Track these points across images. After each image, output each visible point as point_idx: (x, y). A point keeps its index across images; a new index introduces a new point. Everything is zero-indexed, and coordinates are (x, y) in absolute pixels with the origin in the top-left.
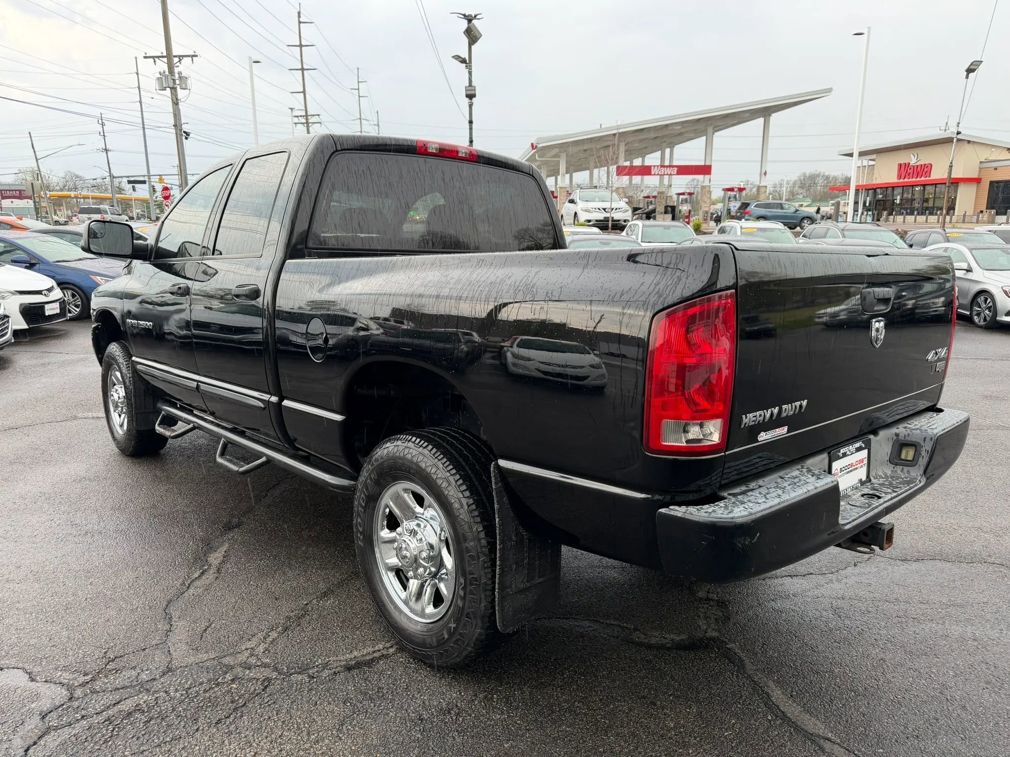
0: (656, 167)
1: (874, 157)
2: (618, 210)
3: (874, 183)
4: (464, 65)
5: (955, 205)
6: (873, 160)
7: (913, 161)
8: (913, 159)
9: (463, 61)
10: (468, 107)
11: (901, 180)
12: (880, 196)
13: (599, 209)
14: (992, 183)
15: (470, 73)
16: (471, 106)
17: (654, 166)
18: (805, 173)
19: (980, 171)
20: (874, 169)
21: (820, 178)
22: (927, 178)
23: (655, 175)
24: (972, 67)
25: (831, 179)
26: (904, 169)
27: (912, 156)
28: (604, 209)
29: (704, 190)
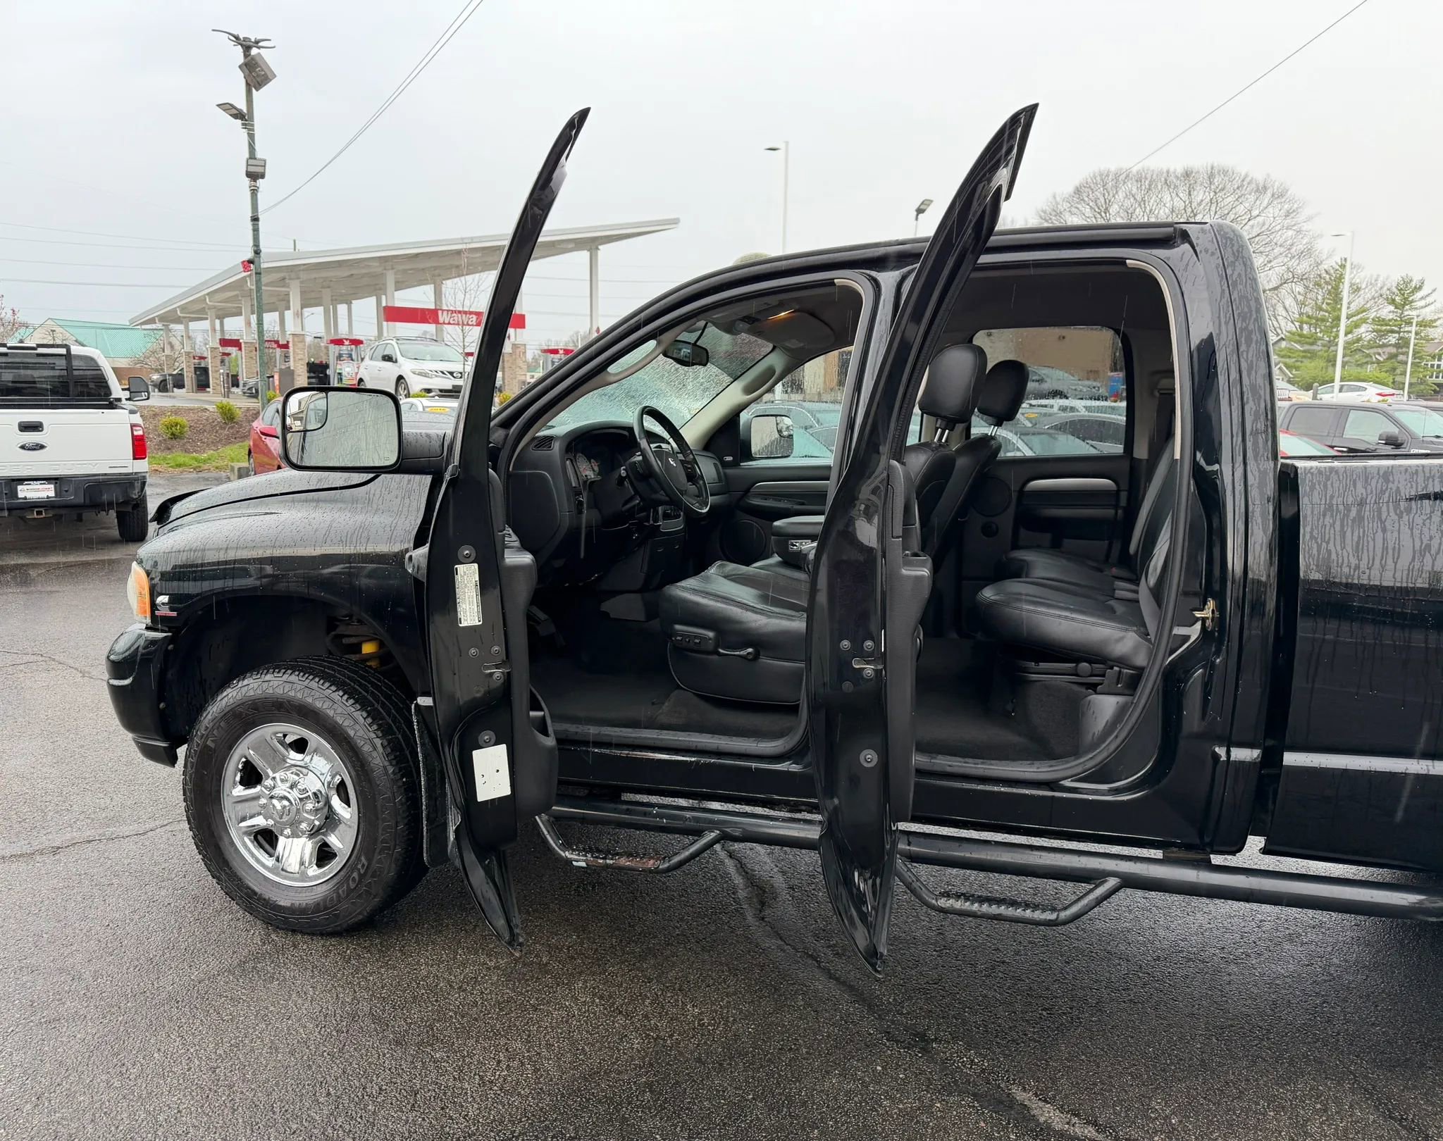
4: (239, 122)
9: (238, 115)
10: (249, 194)
13: (443, 373)
15: (251, 137)
16: (254, 192)
17: (444, 310)
23: (444, 323)
24: (922, 207)
28: (451, 373)
29: (518, 351)
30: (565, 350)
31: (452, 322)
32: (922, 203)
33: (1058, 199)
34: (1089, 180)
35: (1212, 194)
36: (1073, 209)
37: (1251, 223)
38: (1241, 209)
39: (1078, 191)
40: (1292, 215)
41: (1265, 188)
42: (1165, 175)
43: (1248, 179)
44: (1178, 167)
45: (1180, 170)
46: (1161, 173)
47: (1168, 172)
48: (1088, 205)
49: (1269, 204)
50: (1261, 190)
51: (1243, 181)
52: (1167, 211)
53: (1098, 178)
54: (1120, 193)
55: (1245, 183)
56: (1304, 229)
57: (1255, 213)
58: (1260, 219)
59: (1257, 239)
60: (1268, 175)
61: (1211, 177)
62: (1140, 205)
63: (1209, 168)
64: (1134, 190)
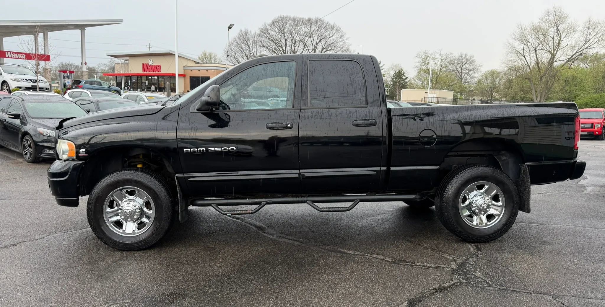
0: (9, 53)
1: (127, 58)
2: (40, 82)
3: (130, 73)
5: (175, 87)
6: (127, 60)
7: (150, 63)
8: (150, 62)
11: (145, 73)
12: (134, 80)
13: (26, 80)
14: (190, 77)
17: (8, 52)
18: (62, 63)
19: (184, 71)
20: (128, 65)
21: (73, 67)
22: (159, 73)
23: (8, 57)
25: (79, 68)
26: (145, 67)
27: (149, 60)
29: (47, 71)
30: (70, 71)
31: (13, 57)
32: (230, 25)
33: (266, 25)
34: (277, 19)
35: (317, 28)
36: (272, 29)
37: (330, 39)
38: (326, 34)
39: (273, 22)
40: (342, 37)
41: (334, 27)
42: (302, 19)
43: (329, 23)
44: (306, 17)
45: (307, 18)
46: (300, 19)
47: (303, 18)
48: (277, 28)
49: (335, 33)
50: (332, 28)
51: (327, 24)
52: (303, 32)
53: (280, 18)
54: (288, 24)
55: (328, 25)
56: (346, 42)
57: (331, 35)
58: (333, 38)
59: (332, 44)
60: (335, 23)
61: (317, 21)
62: (294, 30)
63: (316, 19)
64: (292, 24)
